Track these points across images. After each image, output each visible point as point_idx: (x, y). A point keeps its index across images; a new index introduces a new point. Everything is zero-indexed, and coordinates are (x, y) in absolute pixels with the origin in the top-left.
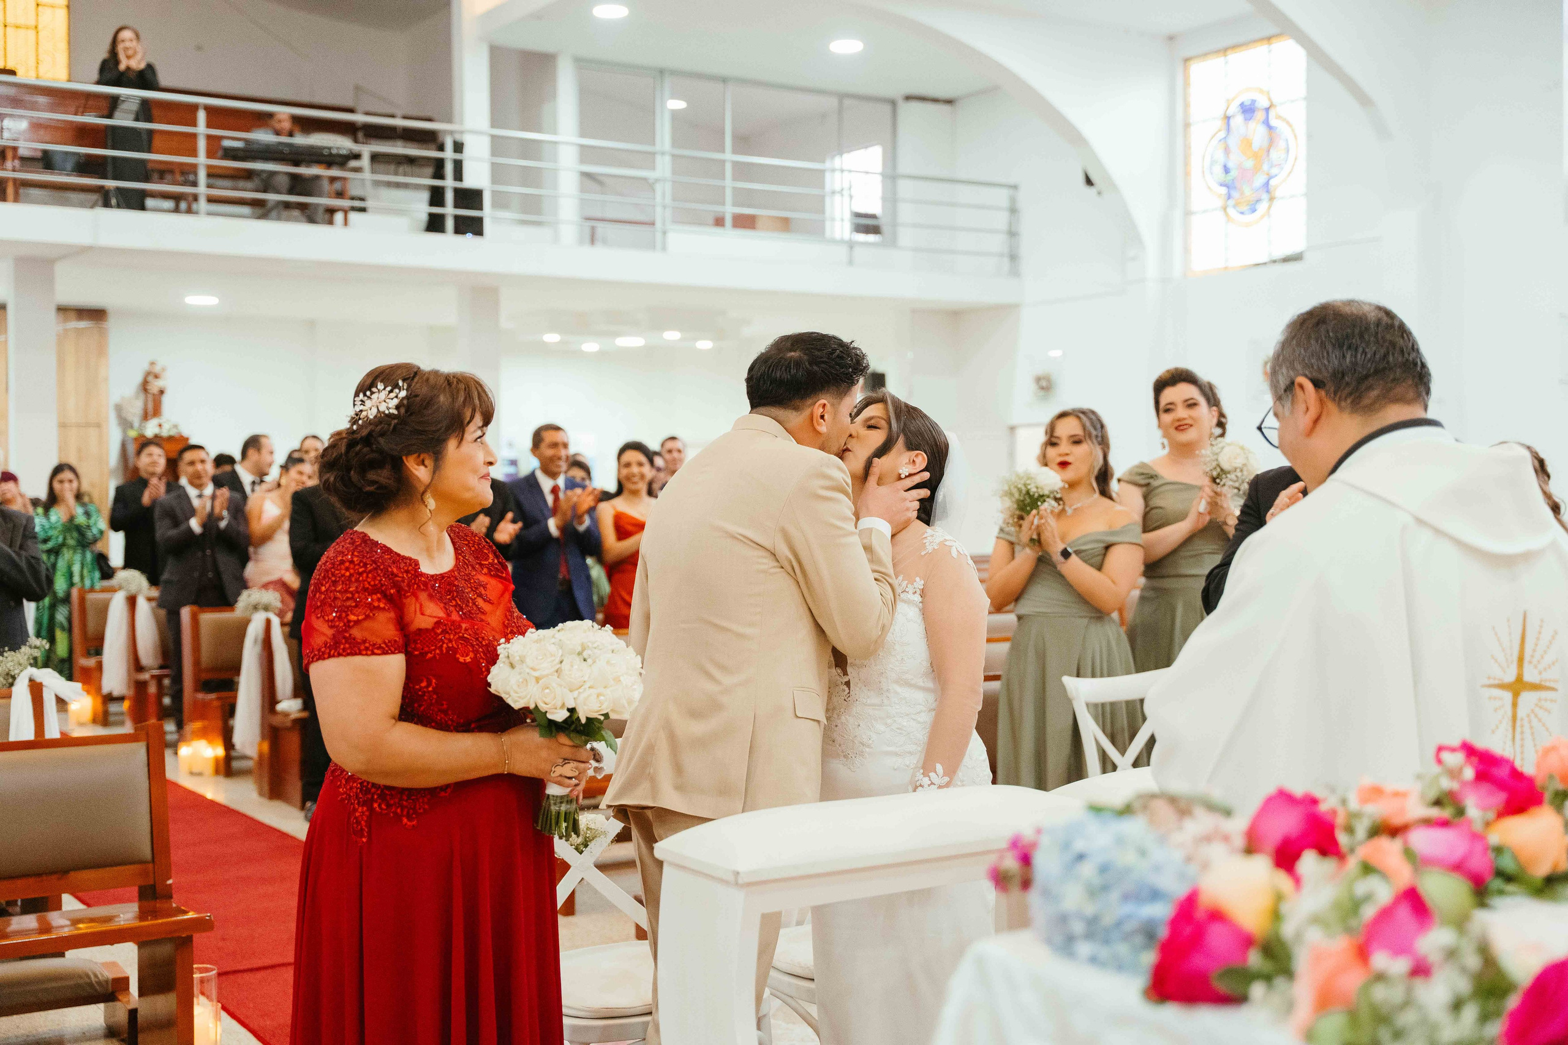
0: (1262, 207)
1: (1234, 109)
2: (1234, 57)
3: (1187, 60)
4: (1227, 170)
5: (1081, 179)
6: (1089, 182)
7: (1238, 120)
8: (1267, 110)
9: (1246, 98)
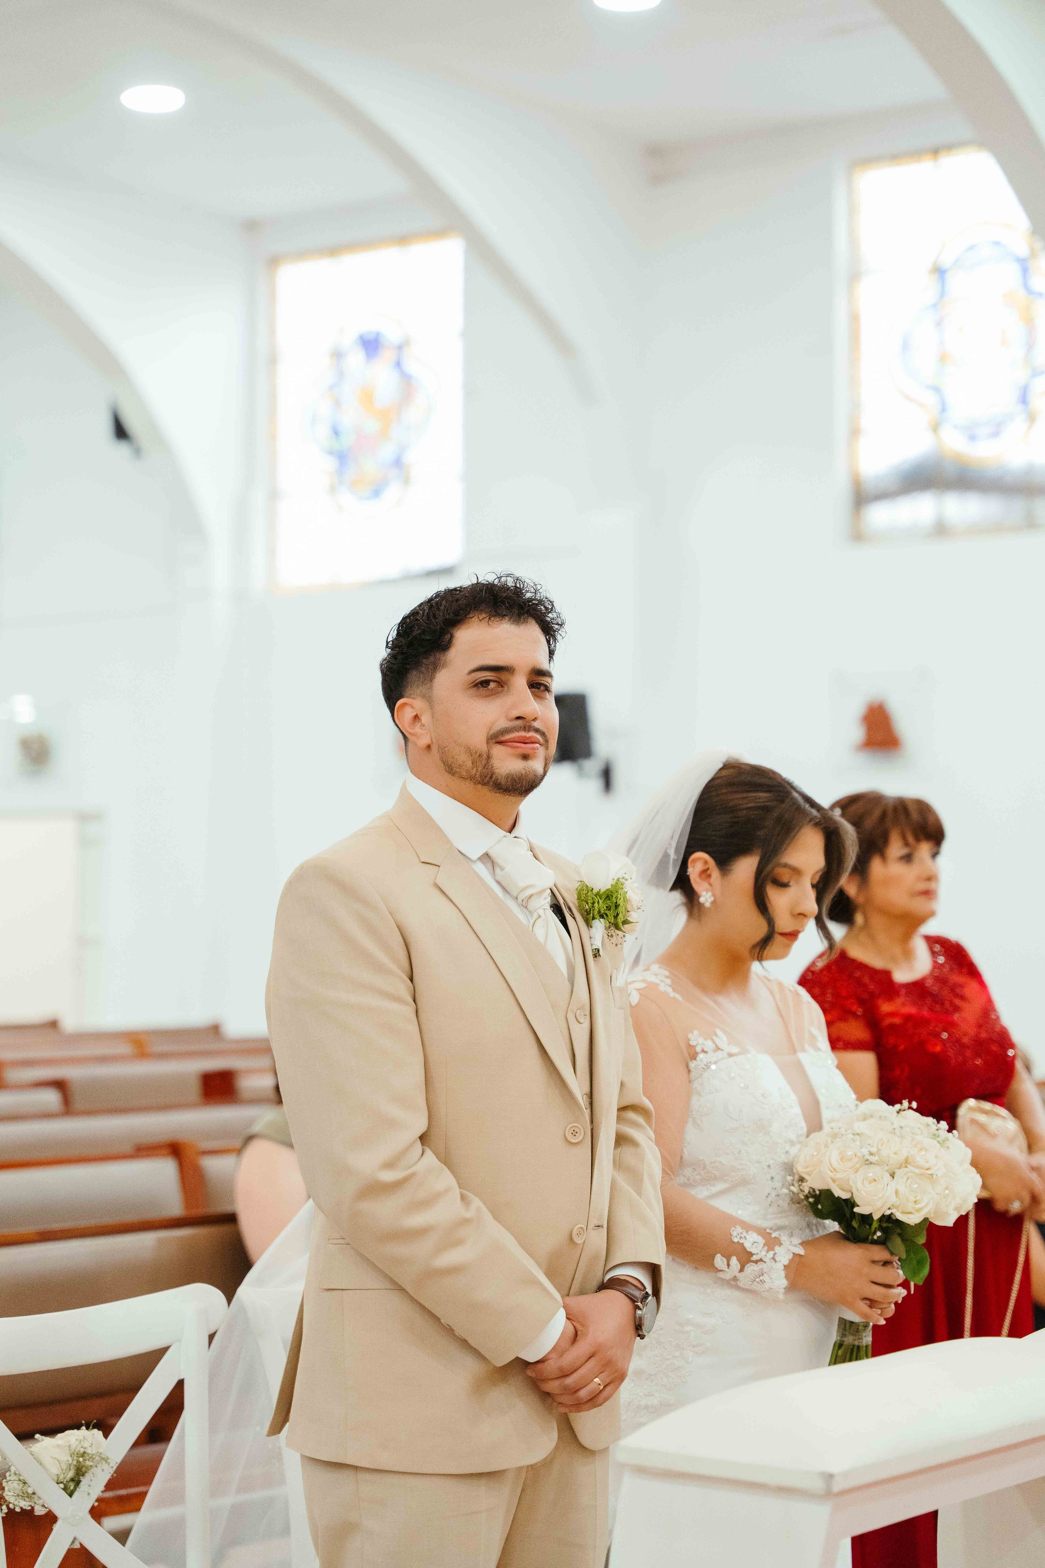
0: (392, 492)
1: (349, 340)
2: (351, 262)
3: (274, 262)
4: (336, 433)
5: (106, 427)
6: (121, 432)
7: (356, 358)
8: (400, 348)
9: (369, 327)
